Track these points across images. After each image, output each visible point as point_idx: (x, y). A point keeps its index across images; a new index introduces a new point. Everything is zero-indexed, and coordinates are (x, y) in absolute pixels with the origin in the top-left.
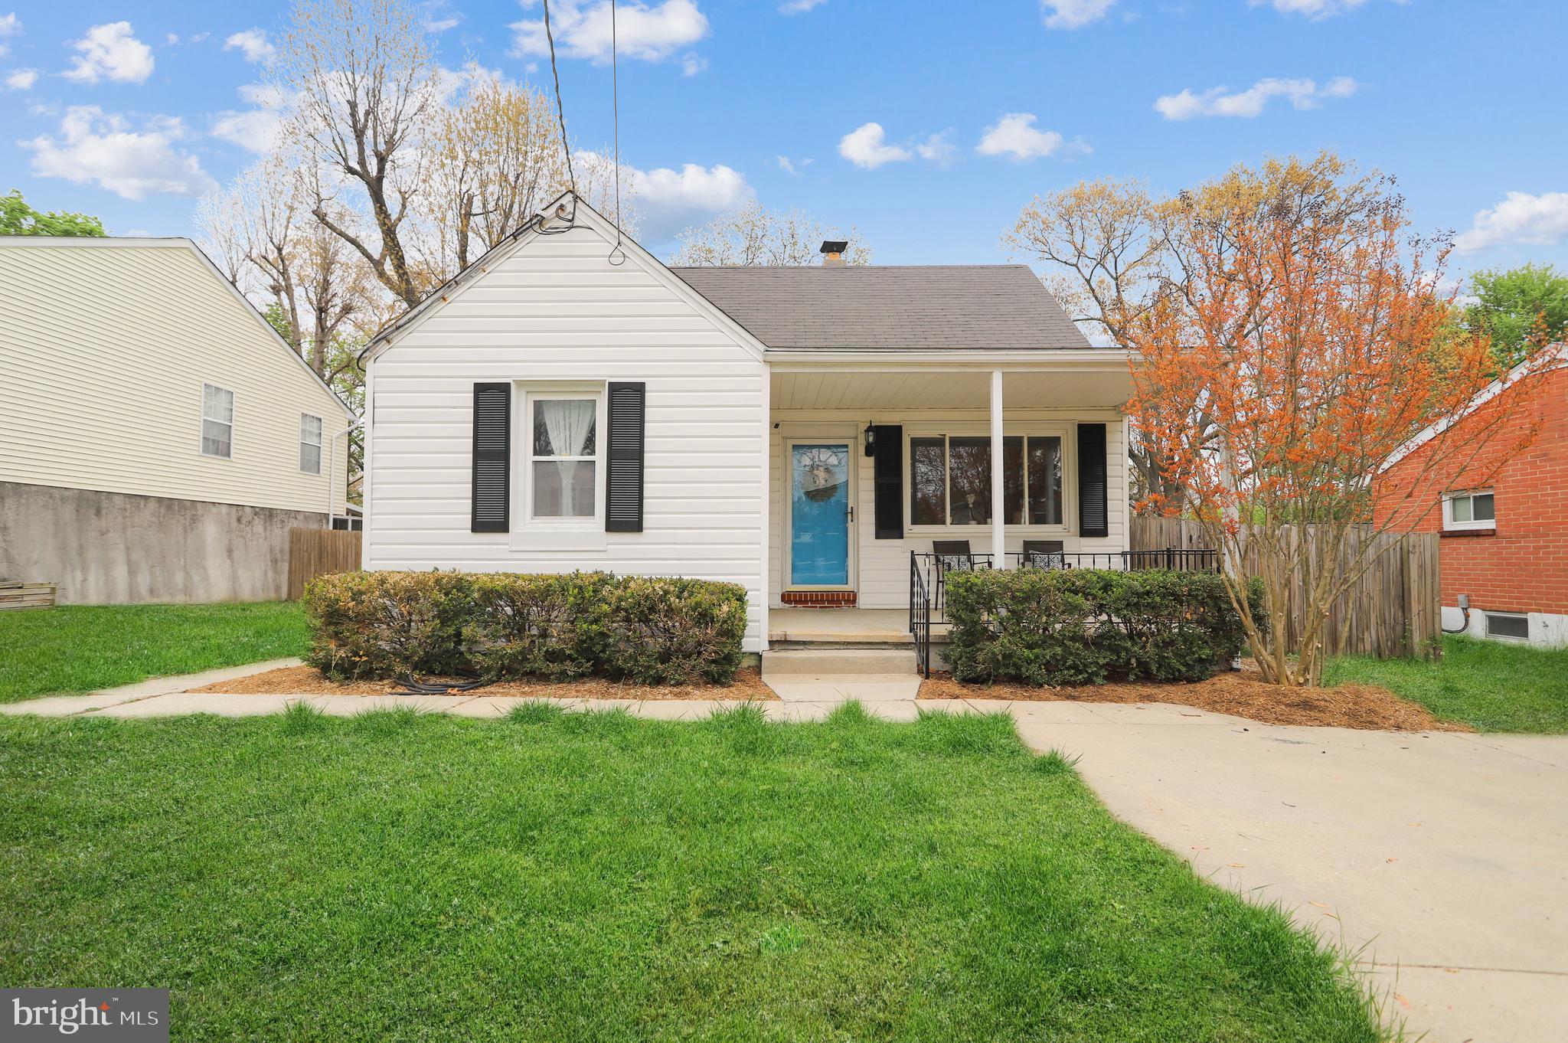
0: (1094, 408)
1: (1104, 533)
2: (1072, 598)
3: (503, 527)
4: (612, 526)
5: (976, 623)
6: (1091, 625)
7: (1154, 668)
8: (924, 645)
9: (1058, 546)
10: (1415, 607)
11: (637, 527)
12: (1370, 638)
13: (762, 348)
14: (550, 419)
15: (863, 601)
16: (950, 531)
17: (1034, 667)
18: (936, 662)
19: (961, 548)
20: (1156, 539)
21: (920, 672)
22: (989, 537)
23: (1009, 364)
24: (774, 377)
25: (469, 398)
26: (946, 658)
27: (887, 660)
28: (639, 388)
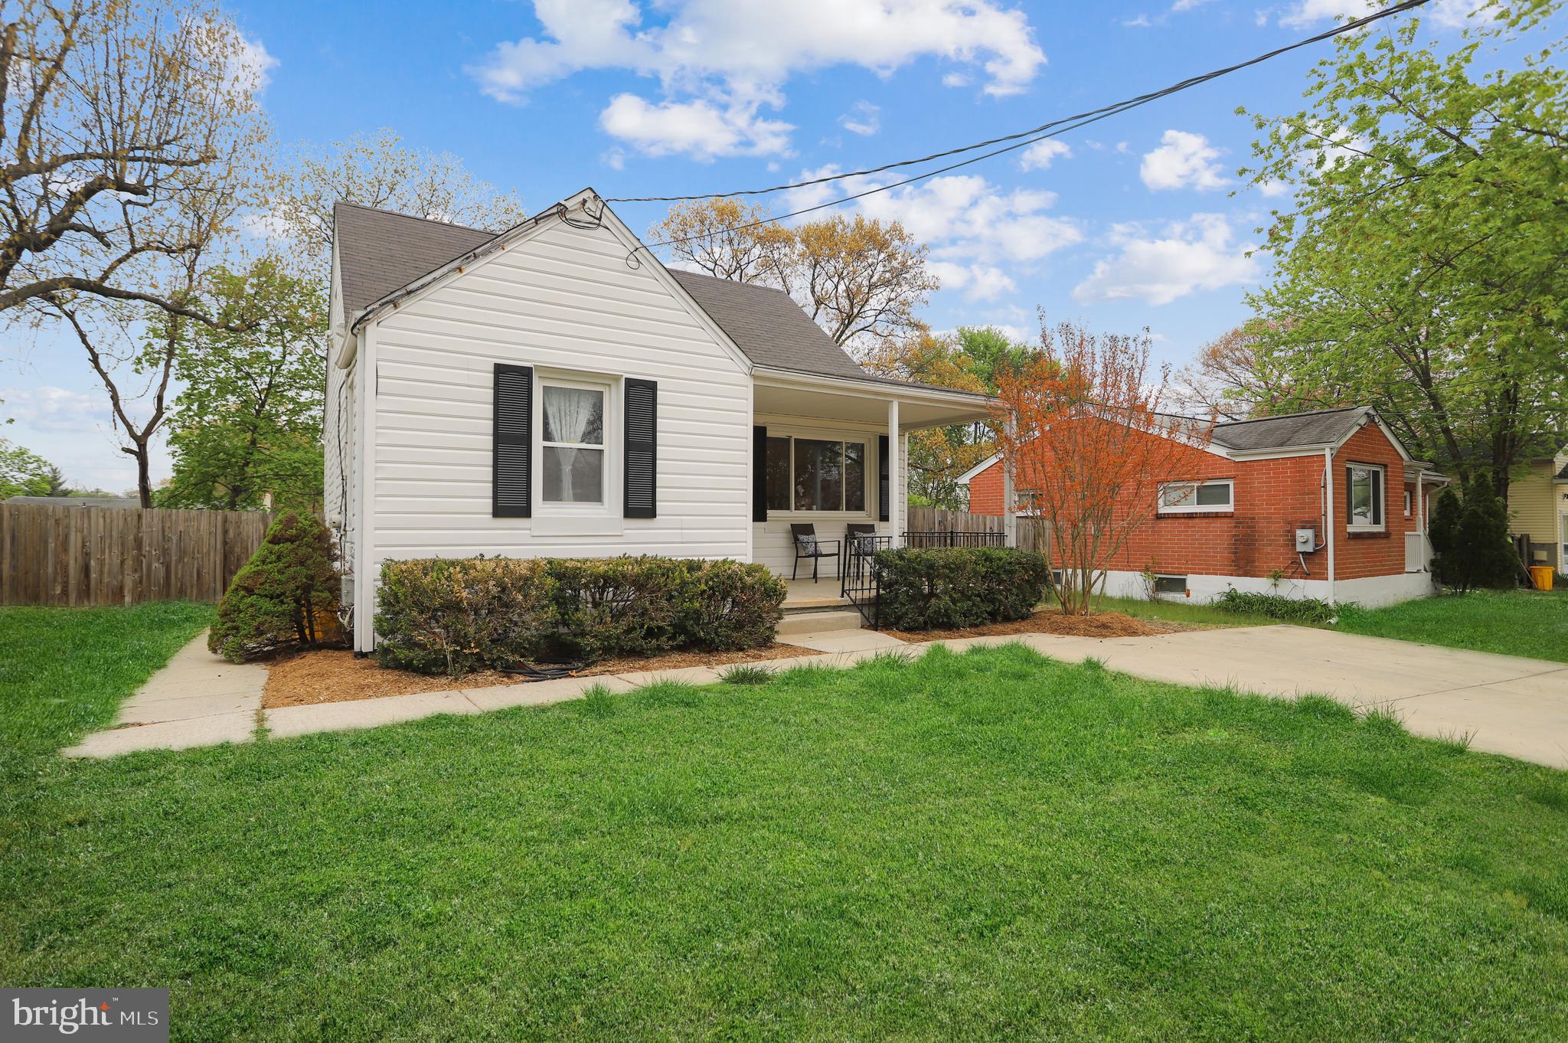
3: (525, 512)
4: (630, 513)
8: (857, 607)
9: (871, 528)
11: (650, 513)
13: (749, 363)
19: (808, 529)
21: (868, 627)
23: (902, 396)
24: (757, 390)
25: (489, 379)
28: (652, 387)
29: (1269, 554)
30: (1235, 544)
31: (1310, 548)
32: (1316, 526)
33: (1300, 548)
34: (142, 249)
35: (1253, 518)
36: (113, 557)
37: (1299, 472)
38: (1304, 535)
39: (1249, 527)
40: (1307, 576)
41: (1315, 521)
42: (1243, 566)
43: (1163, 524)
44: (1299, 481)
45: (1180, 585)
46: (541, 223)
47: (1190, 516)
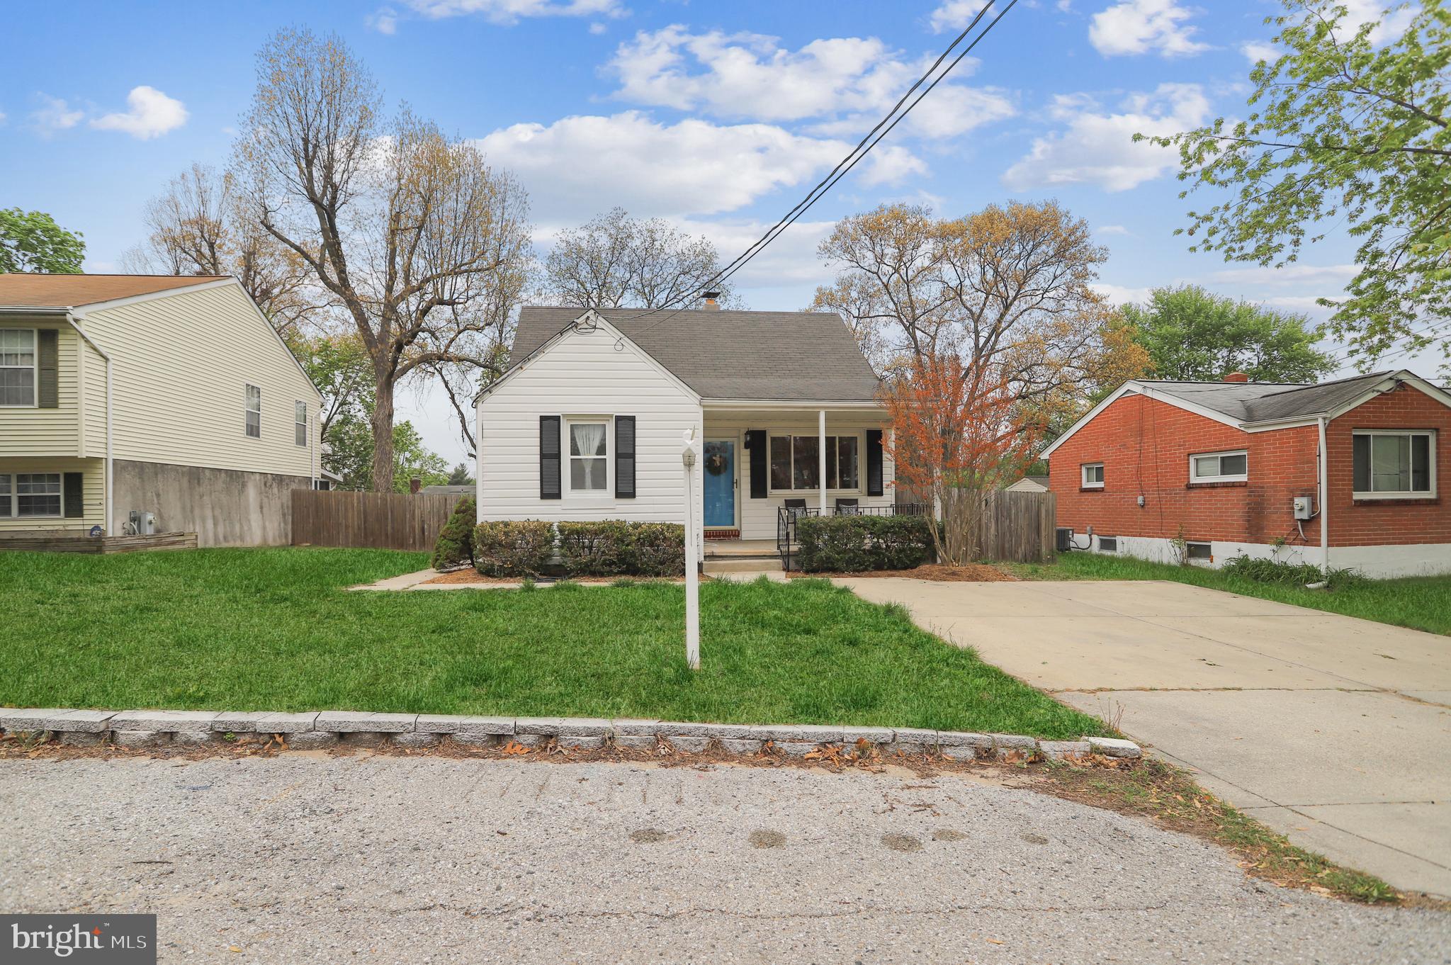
0: (877, 421)
1: (880, 494)
2: (857, 529)
3: (558, 496)
4: (619, 495)
5: (812, 543)
6: (868, 543)
7: (895, 562)
8: (786, 556)
9: (855, 501)
10: (1043, 534)
11: (632, 495)
12: (1021, 551)
13: (699, 397)
14: (578, 434)
15: (744, 536)
16: (793, 493)
17: (840, 563)
18: (792, 565)
19: (800, 503)
20: (909, 498)
21: (784, 570)
22: (818, 496)
23: (829, 408)
25: (537, 425)
26: (797, 562)
27: (767, 564)
28: (633, 419)
29: (1276, 521)
30: (1248, 512)
31: (1305, 516)
32: (1312, 495)
33: (1298, 516)
34: (464, 330)
35: (1263, 487)
36: (434, 523)
37: (1300, 441)
38: (1301, 502)
39: (1259, 496)
40: (1306, 543)
41: (1312, 490)
42: (1255, 533)
43: (1193, 493)
44: (1300, 451)
45: (1205, 552)
46: (564, 334)
47: (1213, 486)
